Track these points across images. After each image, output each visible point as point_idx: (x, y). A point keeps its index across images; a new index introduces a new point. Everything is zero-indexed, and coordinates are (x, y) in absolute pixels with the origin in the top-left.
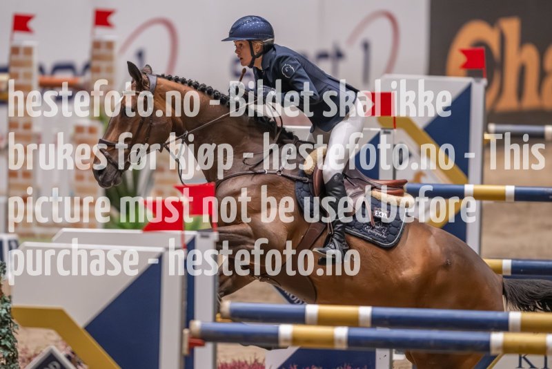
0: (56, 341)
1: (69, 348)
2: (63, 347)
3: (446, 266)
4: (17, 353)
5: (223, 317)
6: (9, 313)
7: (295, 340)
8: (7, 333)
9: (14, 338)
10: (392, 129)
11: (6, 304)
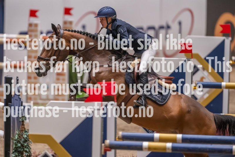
0: (48, 149)
1: (53, 152)
2: (51, 151)
3: (189, 112)
4: (31, 154)
5: (119, 138)
6: (28, 137)
7: (149, 148)
8: (27, 145)
9: (30, 147)
10: (191, 59)
11: (26, 133)
